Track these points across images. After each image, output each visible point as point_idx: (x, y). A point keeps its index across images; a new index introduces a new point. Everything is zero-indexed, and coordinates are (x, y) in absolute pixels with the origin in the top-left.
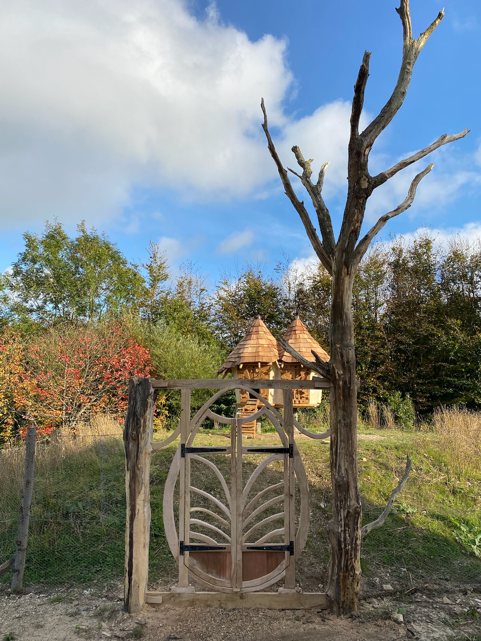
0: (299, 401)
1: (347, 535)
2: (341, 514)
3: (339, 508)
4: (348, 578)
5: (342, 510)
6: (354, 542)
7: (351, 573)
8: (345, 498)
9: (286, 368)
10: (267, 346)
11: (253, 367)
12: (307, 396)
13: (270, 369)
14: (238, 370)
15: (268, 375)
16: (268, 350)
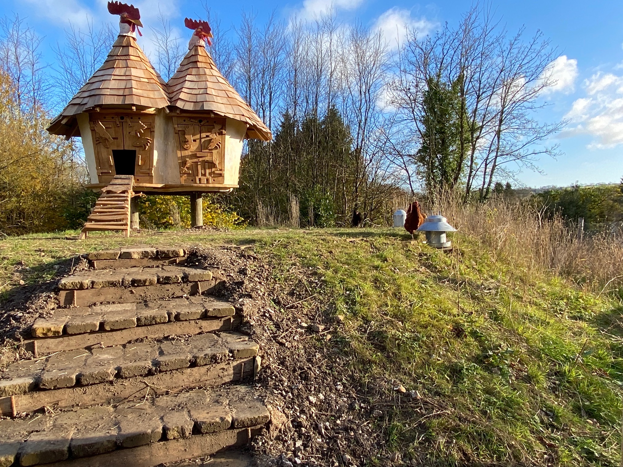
0: (207, 180)
9: (185, 123)
10: (146, 80)
11: (122, 118)
12: (221, 170)
13: (154, 122)
14: (90, 120)
15: (151, 132)
16: (149, 87)
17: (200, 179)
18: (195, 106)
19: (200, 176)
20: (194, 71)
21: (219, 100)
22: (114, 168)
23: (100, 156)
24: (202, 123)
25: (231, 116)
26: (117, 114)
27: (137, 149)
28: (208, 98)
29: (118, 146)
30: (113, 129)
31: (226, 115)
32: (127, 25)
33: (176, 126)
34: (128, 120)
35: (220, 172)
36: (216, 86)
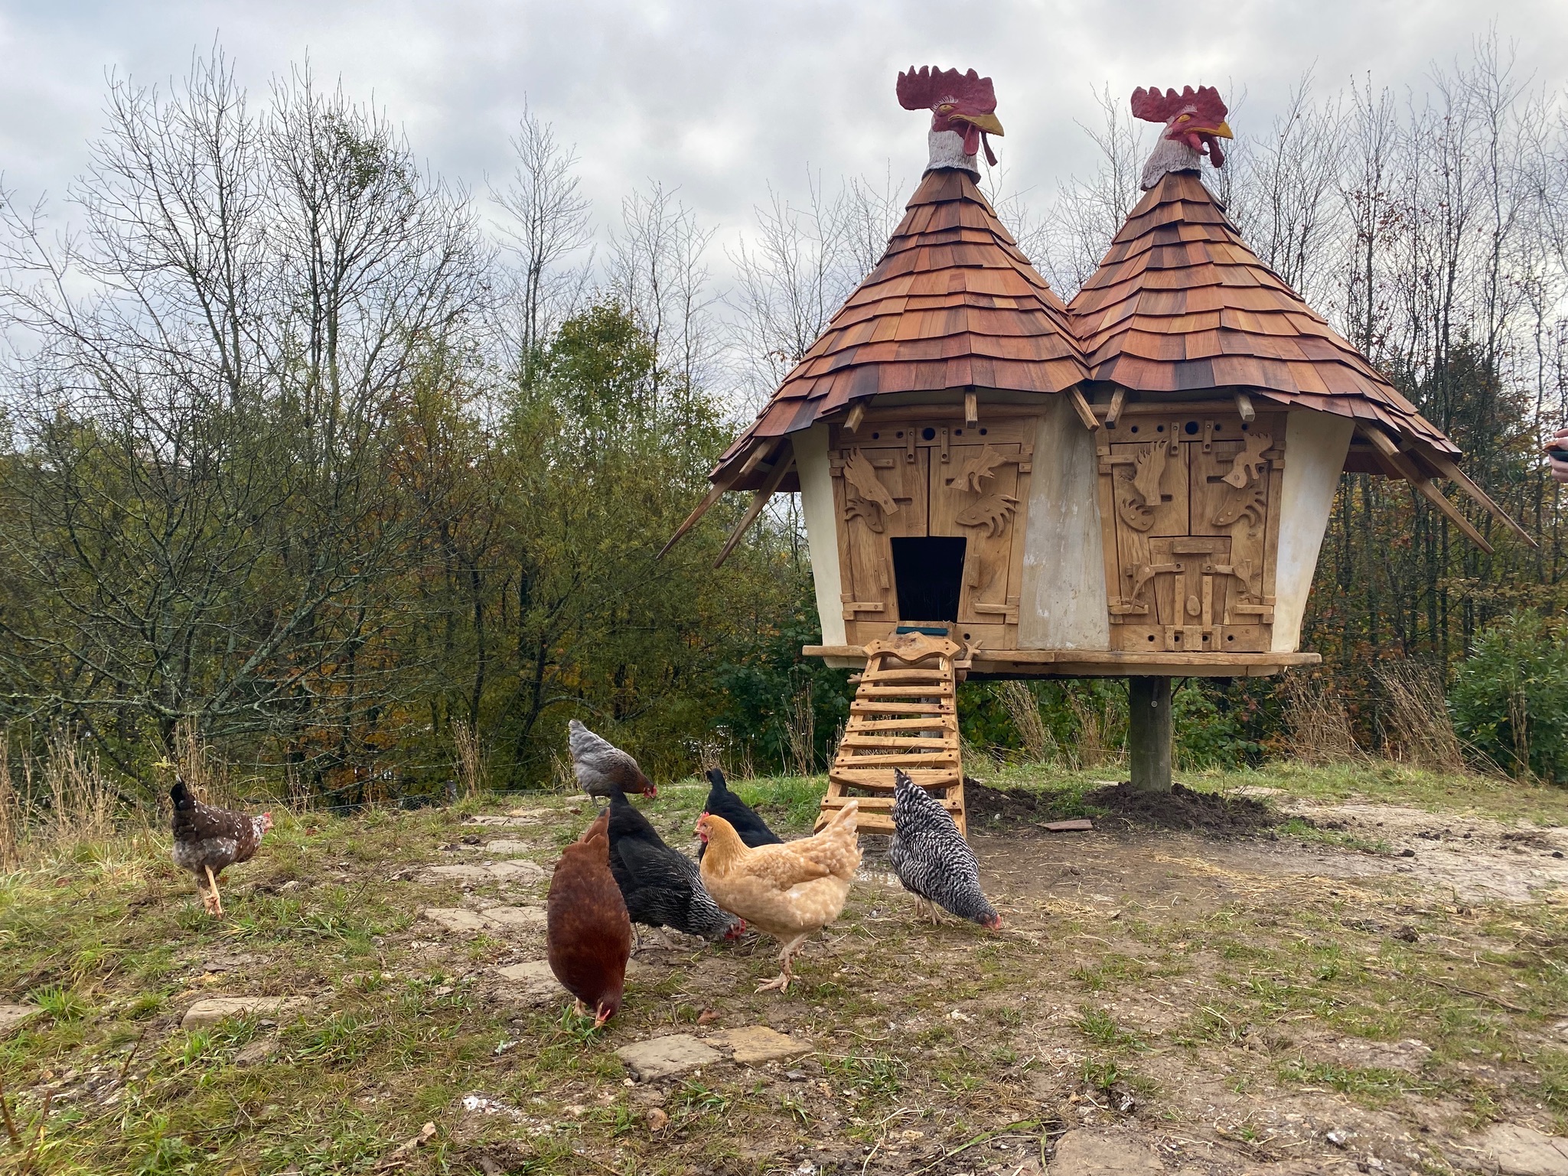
0: (1207, 637)
10: (1012, 304)
11: (928, 434)
12: (1263, 600)
13: (1034, 441)
14: (832, 448)
15: (1020, 474)
17: (1179, 636)
18: (1177, 375)
19: (1180, 624)
21: (1268, 348)
22: (893, 599)
23: (855, 559)
24: (1197, 435)
26: (913, 422)
27: (970, 536)
28: (1229, 343)
29: (909, 527)
30: (898, 470)
31: (1299, 400)
32: (953, 137)
33: (1105, 450)
34: (949, 444)
35: (1260, 609)
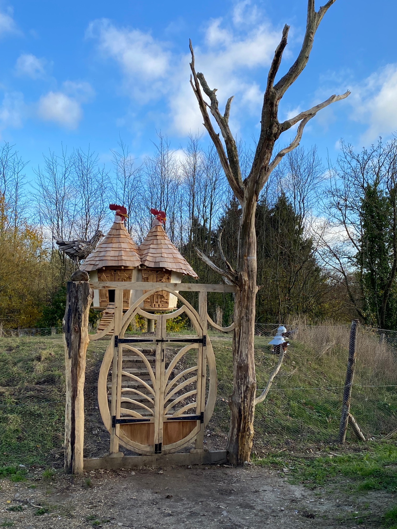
0: (159, 305)
1: (246, 404)
2: (241, 389)
3: (240, 384)
4: (245, 437)
5: (242, 386)
6: (250, 410)
7: (247, 433)
8: (245, 376)
9: (148, 273)
10: (129, 250)
11: (115, 271)
12: (167, 300)
13: (132, 273)
14: (98, 272)
16: (130, 254)
17: (155, 305)
18: (155, 264)
19: (155, 303)
20: (155, 242)
21: (169, 260)
22: (108, 298)
23: (102, 292)
24: (158, 273)
25: (174, 270)
26: (113, 269)
28: (162, 259)
30: (110, 277)
31: (172, 269)
32: (119, 217)
33: (143, 275)
34: (119, 273)
35: (167, 301)
36: (167, 251)
